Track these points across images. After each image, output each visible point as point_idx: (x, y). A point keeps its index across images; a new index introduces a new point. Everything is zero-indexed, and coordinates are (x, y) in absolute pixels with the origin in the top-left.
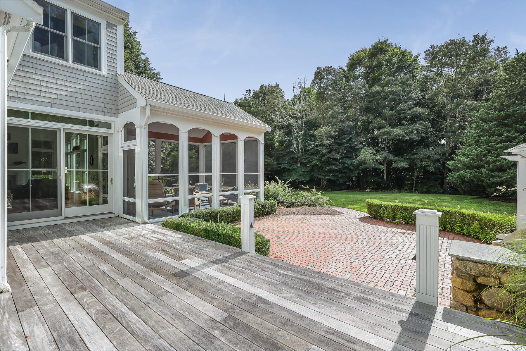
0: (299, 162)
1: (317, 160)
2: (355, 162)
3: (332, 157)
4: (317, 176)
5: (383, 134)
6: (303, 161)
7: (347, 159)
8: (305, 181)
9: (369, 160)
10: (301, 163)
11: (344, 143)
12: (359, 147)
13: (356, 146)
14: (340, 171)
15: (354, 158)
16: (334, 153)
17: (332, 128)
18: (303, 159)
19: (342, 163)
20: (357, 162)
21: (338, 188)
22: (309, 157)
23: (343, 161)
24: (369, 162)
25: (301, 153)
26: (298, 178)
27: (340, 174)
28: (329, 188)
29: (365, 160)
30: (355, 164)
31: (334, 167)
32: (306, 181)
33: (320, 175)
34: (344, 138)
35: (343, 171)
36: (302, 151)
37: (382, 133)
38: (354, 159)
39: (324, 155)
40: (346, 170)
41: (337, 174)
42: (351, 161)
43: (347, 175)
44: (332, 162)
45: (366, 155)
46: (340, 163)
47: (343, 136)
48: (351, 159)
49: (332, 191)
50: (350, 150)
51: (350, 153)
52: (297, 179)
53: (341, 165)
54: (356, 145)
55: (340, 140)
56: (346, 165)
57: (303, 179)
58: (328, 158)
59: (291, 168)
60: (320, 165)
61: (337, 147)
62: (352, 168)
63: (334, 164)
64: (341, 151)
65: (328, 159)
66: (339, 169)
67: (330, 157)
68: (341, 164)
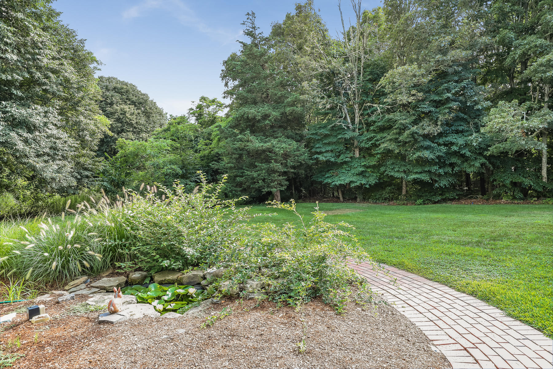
0: (356, 147)
1: (391, 140)
2: (475, 139)
3: (421, 132)
4: (392, 174)
5: (544, 68)
6: (363, 145)
7: (456, 136)
8: (367, 186)
9: (512, 130)
10: (361, 150)
11: (448, 100)
12: (482, 106)
13: (475, 105)
14: (441, 162)
15: (471, 131)
16: (425, 122)
17: (420, 68)
18: (364, 140)
19: (445, 145)
20: (480, 140)
21: (439, 198)
22: (374, 137)
23: (447, 139)
24: (510, 135)
25: (359, 129)
26: (354, 179)
27: (440, 168)
28: (419, 197)
29: (500, 131)
30: (475, 144)
31: (427, 154)
32: (370, 185)
33: (398, 171)
34: (448, 90)
35: (447, 162)
36: (361, 126)
37: (541, 65)
38: (471, 135)
39: (404, 128)
40: (454, 160)
41: (434, 168)
42: (465, 138)
43: (456, 169)
44: (422, 144)
45: (502, 120)
46: (439, 145)
47: (446, 85)
48: (466, 134)
49: (425, 204)
50: (463, 115)
51: (462, 123)
52: (351, 182)
53: (444, 149)
54: (476, 103)
55: (438, 94)
56: (454, 148)
57: (363, 182)
58: (413, 134)
59: (339, 161)
60: (397, 151)
61: (433, 109)
62: (468, 154)
63: (427, 148)
64: (441, 117)
65: (413, 137)
66: (439, 157)
67: (416, 133)
68: (442, 147)
